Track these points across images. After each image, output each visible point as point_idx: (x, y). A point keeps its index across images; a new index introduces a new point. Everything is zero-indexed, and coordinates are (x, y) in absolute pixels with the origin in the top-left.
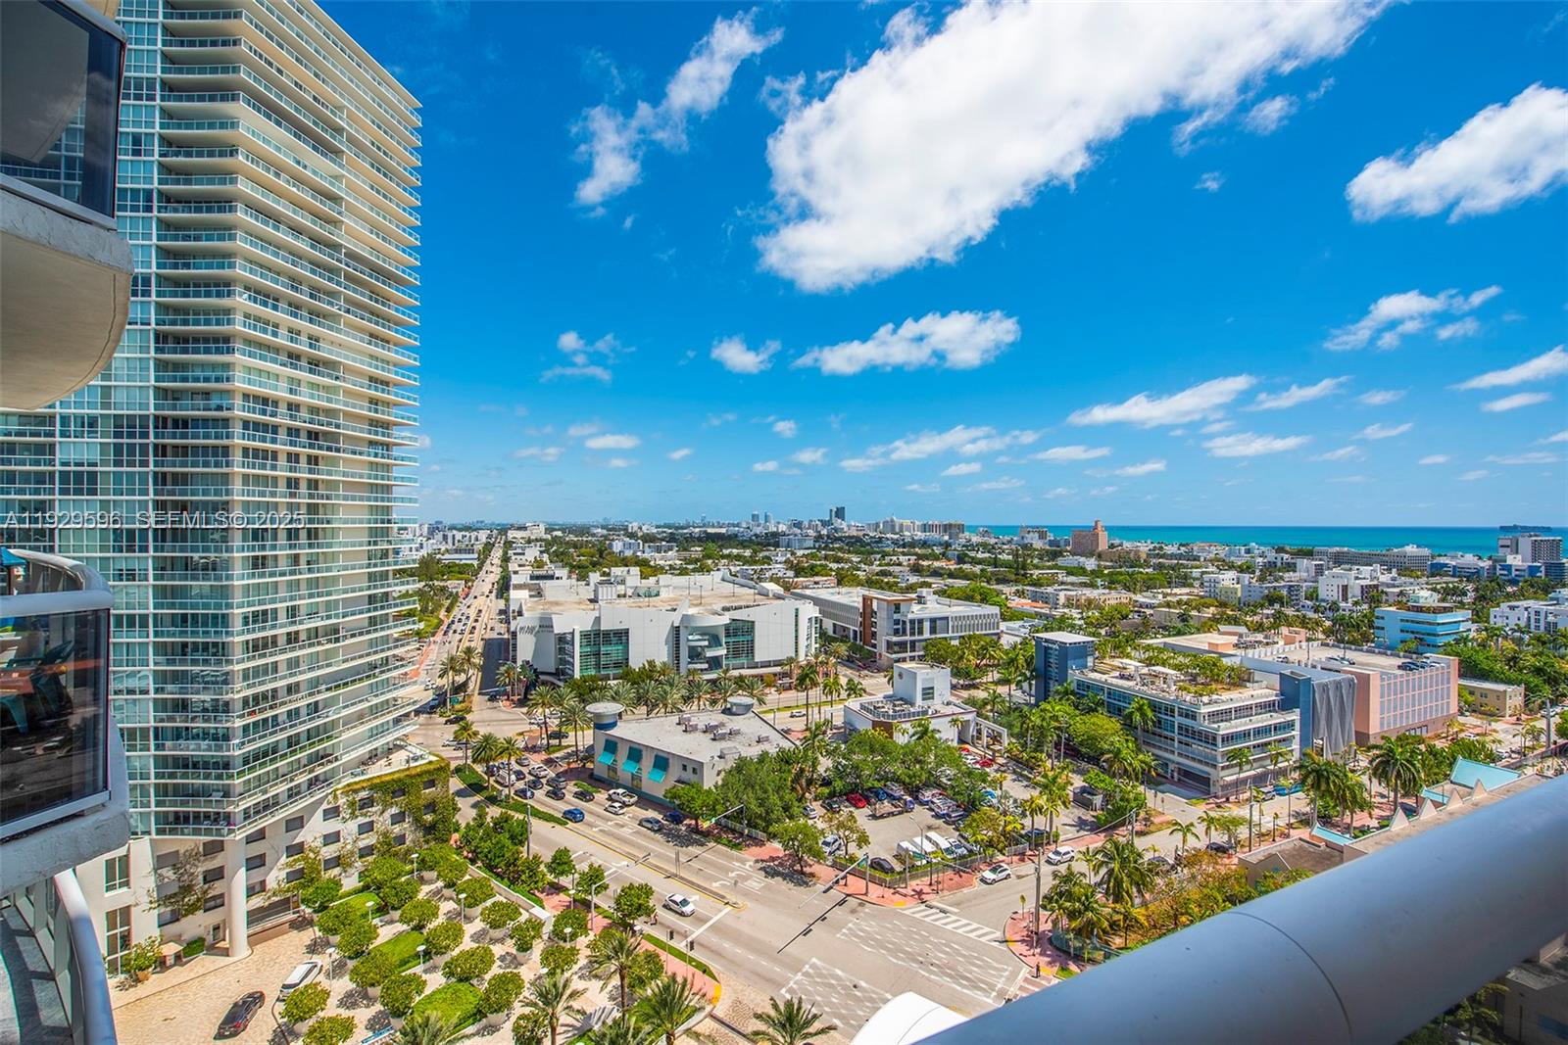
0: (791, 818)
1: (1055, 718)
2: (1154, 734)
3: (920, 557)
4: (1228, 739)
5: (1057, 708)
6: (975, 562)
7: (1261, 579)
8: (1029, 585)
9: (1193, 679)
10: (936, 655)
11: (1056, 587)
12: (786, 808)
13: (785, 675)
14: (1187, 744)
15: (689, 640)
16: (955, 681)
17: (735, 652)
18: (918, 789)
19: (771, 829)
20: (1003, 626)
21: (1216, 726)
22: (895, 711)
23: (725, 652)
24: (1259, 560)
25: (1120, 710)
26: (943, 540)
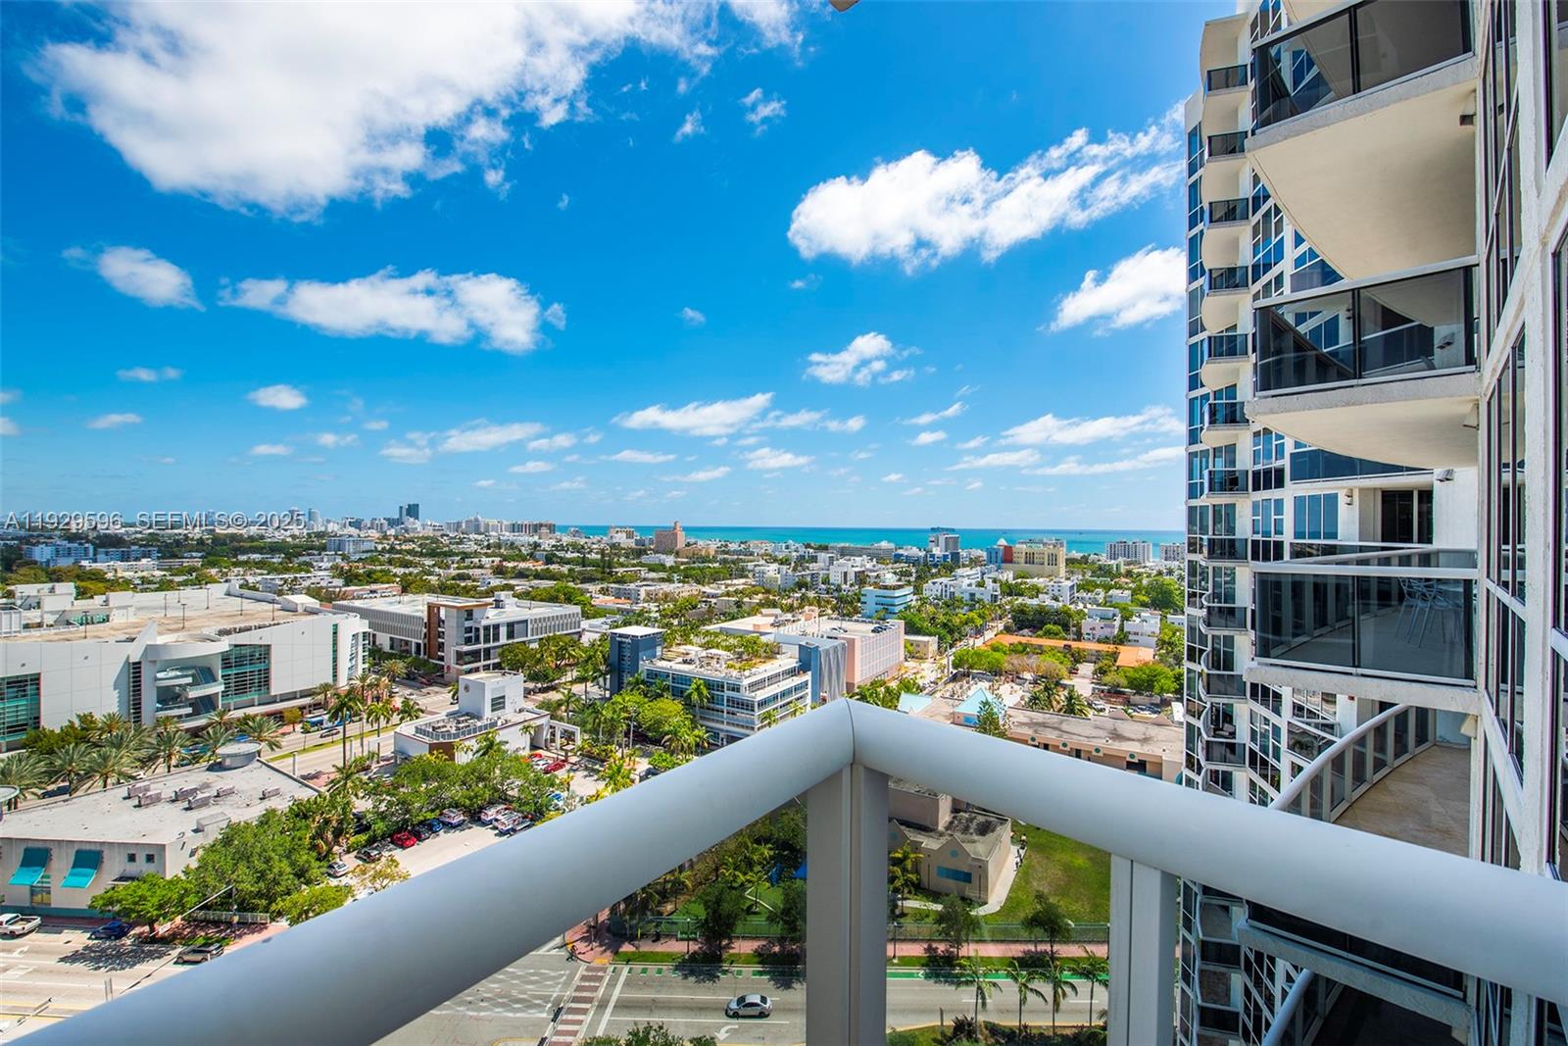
0: (308, 883)
1: (625, 709)
2: (709, 709)
3: (505, 558)
4: (763, 703)
5: (627, 699)
6: (563, 561)
7: (795, 570)
8: (615, 583)
9: (740, 655)
10: (510, 661)
11: (639, 583)
12: (301, 874)
13: (317, 706)
14: (733, 714)
15: (157, 679)
16: (531, 685)
17: (239, 686)
18: (481, 808)
19: (273, 907)
20: (585, 624)
21: (753, 694)
22: (458, 729)
23: (222, 688)
24: (794, 554)
25: (682, 692)
26: (532, 540)
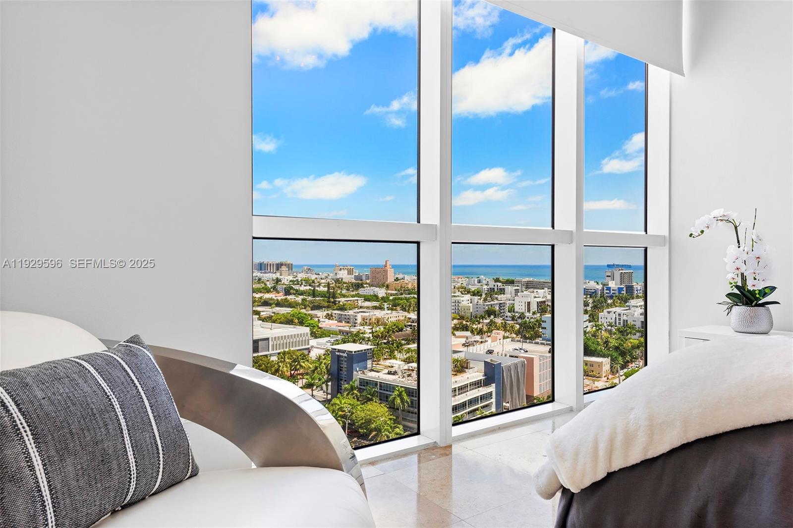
1: (341, 409)
2: (409, 412)
5: (342, 402)
6: (298, 293)
7: (485, 300)
8: (337, 309)
11: (356, 311)
20: (313, 342)
24: (485, 287)
25: (387, 397)
26: (274, 276)
